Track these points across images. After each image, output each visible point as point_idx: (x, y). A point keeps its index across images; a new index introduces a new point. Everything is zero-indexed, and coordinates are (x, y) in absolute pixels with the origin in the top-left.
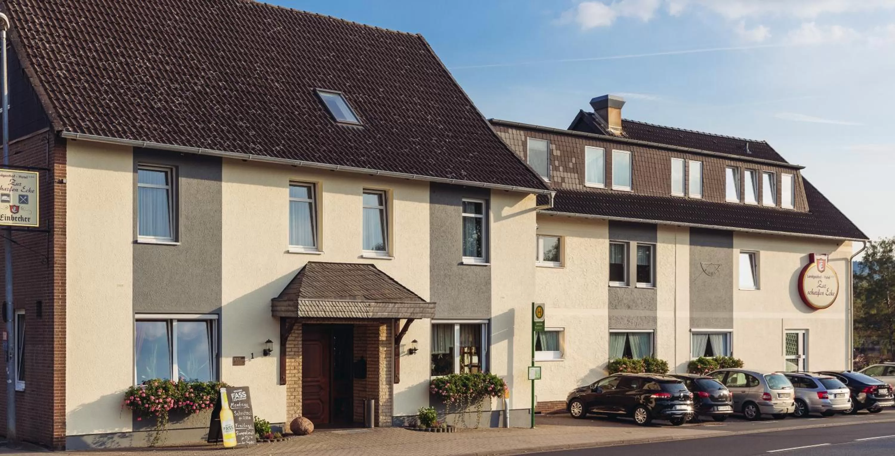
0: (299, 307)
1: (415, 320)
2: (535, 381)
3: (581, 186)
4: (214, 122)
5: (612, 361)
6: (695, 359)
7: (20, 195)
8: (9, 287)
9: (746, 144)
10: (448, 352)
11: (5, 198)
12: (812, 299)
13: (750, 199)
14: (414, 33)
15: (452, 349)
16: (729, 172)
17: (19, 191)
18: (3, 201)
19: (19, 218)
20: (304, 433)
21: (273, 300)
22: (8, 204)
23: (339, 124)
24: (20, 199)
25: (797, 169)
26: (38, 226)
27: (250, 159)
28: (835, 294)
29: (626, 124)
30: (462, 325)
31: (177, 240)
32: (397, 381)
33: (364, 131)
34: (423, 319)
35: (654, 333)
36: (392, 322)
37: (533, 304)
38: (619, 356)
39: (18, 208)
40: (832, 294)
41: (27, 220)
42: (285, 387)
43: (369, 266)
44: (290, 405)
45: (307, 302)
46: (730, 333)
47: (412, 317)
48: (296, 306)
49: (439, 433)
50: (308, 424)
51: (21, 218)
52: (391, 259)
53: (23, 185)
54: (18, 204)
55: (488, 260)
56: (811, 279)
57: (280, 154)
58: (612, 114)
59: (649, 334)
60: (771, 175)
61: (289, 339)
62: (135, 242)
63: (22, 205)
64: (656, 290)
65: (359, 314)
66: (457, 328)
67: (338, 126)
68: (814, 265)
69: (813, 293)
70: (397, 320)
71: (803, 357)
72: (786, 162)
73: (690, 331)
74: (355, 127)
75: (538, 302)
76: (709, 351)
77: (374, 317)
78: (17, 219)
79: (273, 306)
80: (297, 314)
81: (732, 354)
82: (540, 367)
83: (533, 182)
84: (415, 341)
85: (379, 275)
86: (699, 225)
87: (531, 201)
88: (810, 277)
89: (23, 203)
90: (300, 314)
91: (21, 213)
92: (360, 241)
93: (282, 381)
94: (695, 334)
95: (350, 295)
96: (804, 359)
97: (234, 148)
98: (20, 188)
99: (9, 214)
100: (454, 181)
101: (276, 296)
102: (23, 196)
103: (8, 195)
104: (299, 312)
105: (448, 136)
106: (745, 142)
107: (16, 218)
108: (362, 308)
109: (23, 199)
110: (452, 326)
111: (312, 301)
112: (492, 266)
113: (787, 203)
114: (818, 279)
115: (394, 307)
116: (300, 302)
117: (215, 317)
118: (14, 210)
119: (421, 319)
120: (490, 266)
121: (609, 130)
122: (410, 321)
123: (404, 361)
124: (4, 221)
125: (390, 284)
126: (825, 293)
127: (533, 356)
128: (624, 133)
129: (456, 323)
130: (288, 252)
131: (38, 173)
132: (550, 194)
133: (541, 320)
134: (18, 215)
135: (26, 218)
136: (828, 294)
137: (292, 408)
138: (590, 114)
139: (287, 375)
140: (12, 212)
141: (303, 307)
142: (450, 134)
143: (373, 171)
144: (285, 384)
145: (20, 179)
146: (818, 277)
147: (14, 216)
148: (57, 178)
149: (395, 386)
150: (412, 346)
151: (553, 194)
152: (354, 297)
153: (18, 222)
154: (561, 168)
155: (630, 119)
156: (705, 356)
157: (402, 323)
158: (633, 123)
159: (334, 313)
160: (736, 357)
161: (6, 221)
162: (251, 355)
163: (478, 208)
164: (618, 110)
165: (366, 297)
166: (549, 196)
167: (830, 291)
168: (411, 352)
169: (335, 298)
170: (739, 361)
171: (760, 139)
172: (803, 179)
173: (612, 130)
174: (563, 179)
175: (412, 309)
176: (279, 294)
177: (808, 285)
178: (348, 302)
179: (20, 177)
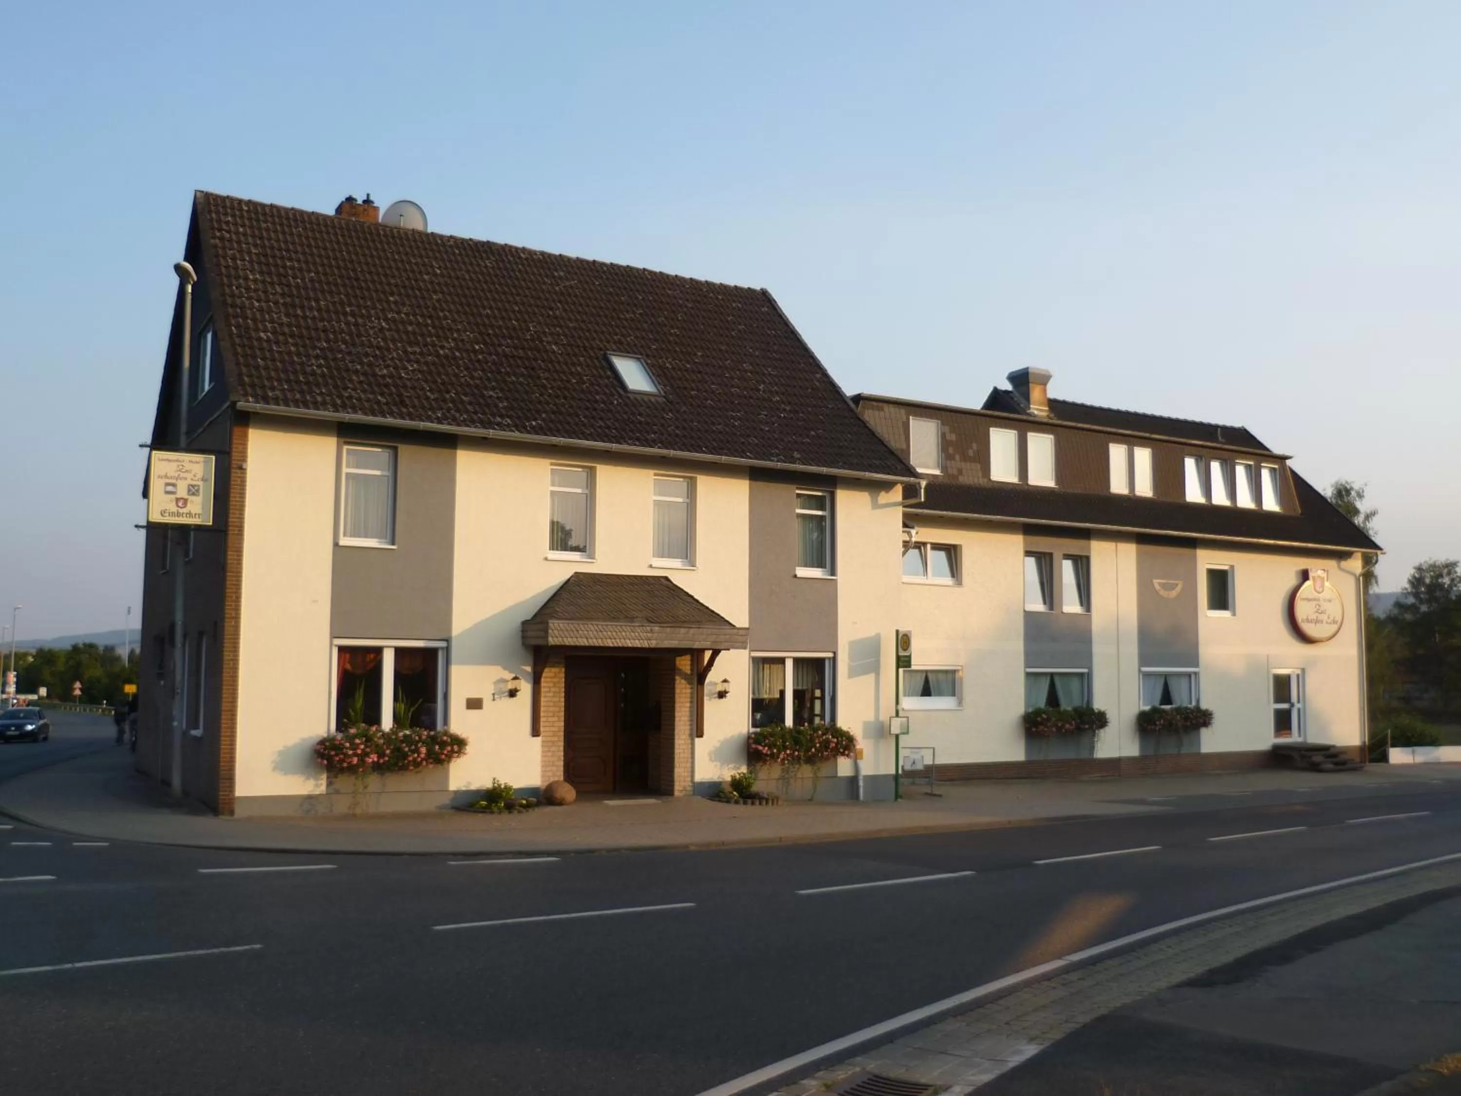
0: (550, 631)
1: (723, 652)
2: (901, 738)
3: (985, 480)
4: (454, 391)
5: (1030, 710)
6: (1147, 708)
7: (189, 485)
8: (179, 603)
9: (1217, 430)
10: (777, 696)
11: (170, 488)
12: (1309, 629)
13: (1220, 498)
14: (757, 286)
15: (782, 693)
16: (1190, 464)
17: (189, 479)
18: (167, 493)
19: (187, 514)
20: (560, 803)
21: (525, 623)
22: (173, 497)
23: (629, 395)
24: (189, 490)
25: (1282, 459)
26: (211, 523)
27: (491, 437)
28: (1339, 622)
29: (1055, 405)
30: (797, 661)
31: (393, 544)
32: (700, 734)
33: (664, 403)
34: (732, 650)
35: (1088, 674)
36: (695, 654)
37: (897, 632)
38: (1042, 703)
39: (185, 501)
40: (1335, 622)
41: (197, 516)
42: (539, 739)
43: (662, 580)
44: (545, 765)
45: (561, 625)
46: (1196, 674)
47: (718, 648)
48: (546, 631)
49: (754, 807)
50: (568, 792)
51: (190, 514)
52: (694, 570)
53: (193, 473)
54: (186, 497)
55: (833, 572)
56: (1305, 602)
57: (536, 431)
58: (1035, 393)
59: (1081, 675)
60: (1248, 467)
61: (544, 675)
62: (336, 544)
63: (191, 498)
64: (1091, 615)
65: (637, 641)
66: (789, 664)
67: (629, 398)
68: (1308, 583)
69: (1308, 621)
70: (702, 651)
71: (1297, 706)
72: (1270, 451)
73: (1140, 671)
74: (653, 400)
75: (903, 629)
76: (1167, 697)
77: (659, 646)
78: (184, 515)
79: (523, 631)
80: (547, 641)
81: (1198, 701)
82: (908, 718)
83: (896, 468)
84: (725, 681)
85: (674, 591)
86: (1148, 530)
87: (897, 494)
88: (1304, 599)
89: (193, 494)
90: (552, 641)
91: (190, 507)
92: (649, 545)
93: (535, 732)
94: (1147, 675)
95: (626, 617)
96: (1299, 710)
97: (472, 422)
98: (189, 476)
99: (174, 508)
100: (780, 465)
101: (529, 618)
102: (193, 486)
103: (174, 485)
104: (550, 639)
105: (785, 410)
106: (1216, 427)
107: (183, 513)
108: (641, 634)
109: (193, 490)
110: (782, 661)
111: (568, 623)
112: (839, 581)
113: (1271, 503)
114: (1314, 603)
115: (687, 633)
116: (551, 625)
117: (443, 644)
118: (180, 504)
119: (728, 650)
120: (835, 581)
121: (1031, 411)
122: (716, 653)
123: (711, 708)
124: (168, 518)
125: (688, 602)
126: (1324, 622)
127: (897, 702)
128: (1052, 415)
129: (788, 657)
130: (546, 559)
131: (214, 457)
132: (919, 483)
133: (906, 654)
134: (185, 510)
135: (195, 514)
136: (1329, 621)
137: (549, 769)
138: (1006, 392)
139: (542, 724)
140: (178, 506)
141: (556, 632)
142: (788, 408)
143: (664, 452)
144: (538, 736)
145: (191, 464)
146: (1315, 600)
147: (181, 511)
148: (234, 463)
149: (697, 741)
150: (720, 688)
151: (924, 483)
152: (631, 619)
153: (185, 519)
154: (957, 457)
155: (1061, 397)
156: (1161, 704)
157: (708, 655)
158: (1064, 403)
159: (600, 641)
160: (1204, 706)
161: (171, 518)
162: (492, 696)
163: (819, 503)
164: (1042, 387)
165: (648, 620)
166: (917, 486)
167: (1332, 618)
168: (722, 695)
169: (604, 620)
170: (1207, 711)
171: (1237, 424)
172: (1293, 472)
173: (1036, 412)
174: (960, 471)
175: (715, 636)
176: (532, 615)
177: (1302, 611)
178: (621, 626)
179: (191, 462)
